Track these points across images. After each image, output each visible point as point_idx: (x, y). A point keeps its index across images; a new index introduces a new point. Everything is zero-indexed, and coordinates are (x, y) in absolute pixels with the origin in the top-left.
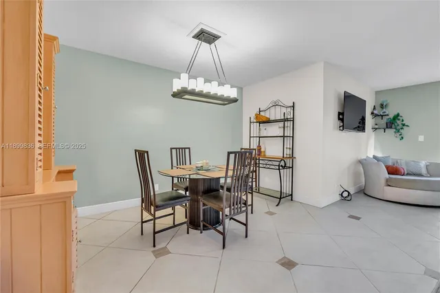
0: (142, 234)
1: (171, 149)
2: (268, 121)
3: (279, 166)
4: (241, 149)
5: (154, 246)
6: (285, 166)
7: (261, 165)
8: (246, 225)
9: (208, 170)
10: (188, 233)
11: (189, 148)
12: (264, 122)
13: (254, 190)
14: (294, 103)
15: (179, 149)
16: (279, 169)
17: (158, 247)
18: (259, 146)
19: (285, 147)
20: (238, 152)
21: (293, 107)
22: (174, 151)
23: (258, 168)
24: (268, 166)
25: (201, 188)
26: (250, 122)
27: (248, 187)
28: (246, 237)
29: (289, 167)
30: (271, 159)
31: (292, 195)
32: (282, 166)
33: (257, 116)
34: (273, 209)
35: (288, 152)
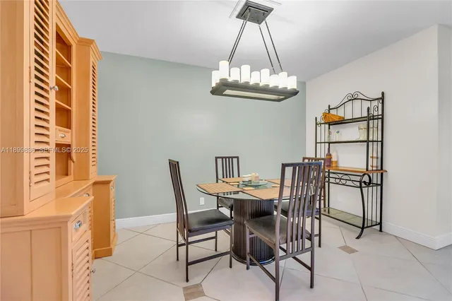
0: (178, 260)
1: (216, 158)
2: (342, 122)
3: (360, 182)
4: (304, 159)
5: (187, 280)
6: (370, 183)
7: (332, 180)
8: (311, 269)
9: (256, 187)
10: (231, 267)
11: (238, 158)
12: (336, 123)
13: (322, 212)
14: (383, 94)
15: (226, 158)
16: (361, 187)
17: (192, 282)
18: (329, 154)
19: (370, 155)
20: (298, 164)
21: (382, 99)
22: (220, 161)
23: (327, 184)
24: (344, 182)
25: (249, 209)
26: (317, 124)
27: (315, 210)
28: (312, 286)
29: (377, 185)
30: (348, 173)
31: (380, 224)
32: (365, 182)
33: (325, 115)
34: (353, 243)
35: (374, 163)
